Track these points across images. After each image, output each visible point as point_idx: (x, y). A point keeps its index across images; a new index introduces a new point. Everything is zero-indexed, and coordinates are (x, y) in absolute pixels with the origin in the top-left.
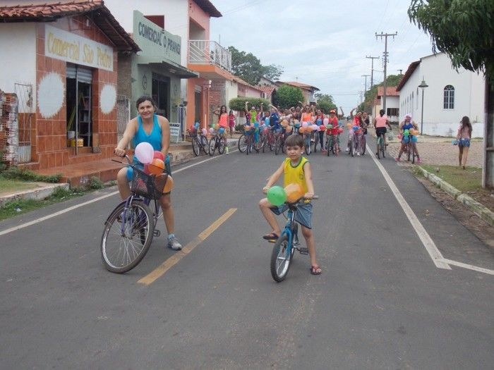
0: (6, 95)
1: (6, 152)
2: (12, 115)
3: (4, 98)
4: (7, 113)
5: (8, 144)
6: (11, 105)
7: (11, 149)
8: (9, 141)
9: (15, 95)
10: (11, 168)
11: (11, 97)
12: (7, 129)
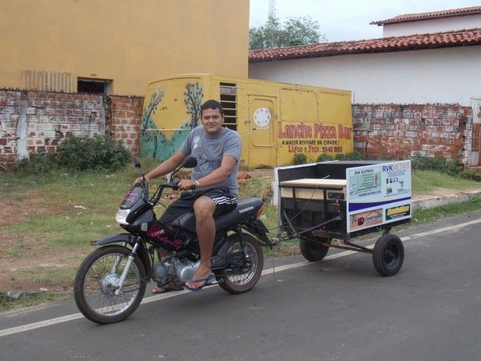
0: (463, 108)
1: (462, 156)
2: (468, 125)
3: (462, 111)
4: (465, 123)
5: (464, 150)
6: (468, 116)
7: (466, 153)
8: (465, 147)
9: (470, 108)
10: (465, 169)
11: (468, 110)
12: (464, 137)
